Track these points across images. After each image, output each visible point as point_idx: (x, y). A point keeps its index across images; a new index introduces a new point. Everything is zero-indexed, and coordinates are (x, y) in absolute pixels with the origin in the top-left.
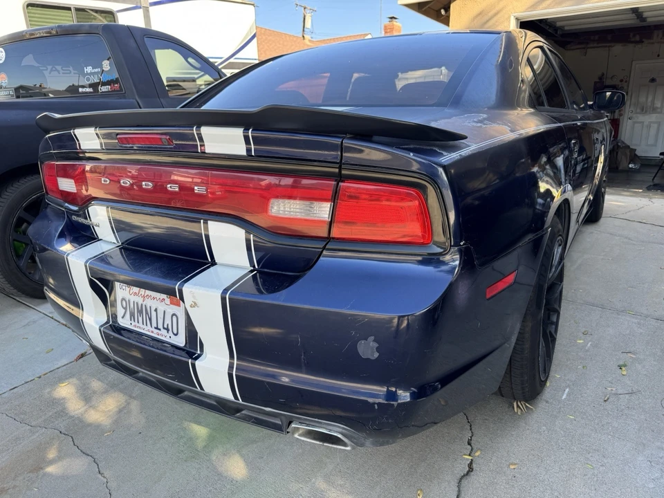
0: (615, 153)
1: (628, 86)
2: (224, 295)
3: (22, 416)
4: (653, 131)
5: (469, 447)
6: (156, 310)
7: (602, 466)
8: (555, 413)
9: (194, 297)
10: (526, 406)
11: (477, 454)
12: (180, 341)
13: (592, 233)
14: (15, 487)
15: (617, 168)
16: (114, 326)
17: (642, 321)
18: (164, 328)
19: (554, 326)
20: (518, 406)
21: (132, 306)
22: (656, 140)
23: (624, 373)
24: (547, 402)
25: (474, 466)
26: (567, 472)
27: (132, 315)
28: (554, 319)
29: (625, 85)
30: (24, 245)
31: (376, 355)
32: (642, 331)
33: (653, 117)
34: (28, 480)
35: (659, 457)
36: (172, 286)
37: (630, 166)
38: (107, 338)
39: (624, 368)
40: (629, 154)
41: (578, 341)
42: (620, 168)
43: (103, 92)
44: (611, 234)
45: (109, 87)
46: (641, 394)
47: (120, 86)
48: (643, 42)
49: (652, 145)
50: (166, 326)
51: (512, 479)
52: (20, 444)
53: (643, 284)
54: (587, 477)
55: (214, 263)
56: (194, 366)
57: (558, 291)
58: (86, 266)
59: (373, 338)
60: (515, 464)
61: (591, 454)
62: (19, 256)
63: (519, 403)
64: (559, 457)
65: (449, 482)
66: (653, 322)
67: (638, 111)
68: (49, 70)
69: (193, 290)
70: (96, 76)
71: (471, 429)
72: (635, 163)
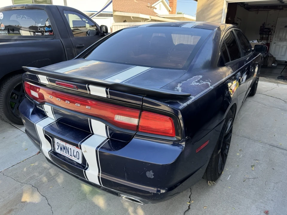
0: (267, 59)
1: (275, 28)
2: (97, 150)
3: (17, 178)
4: (284, 49)
5: (189, 199)
6: (70, 149)
7: (239, 209)
8: (224, 186)
9: (86, 149)
10: (213, 183)
11: (192, 202)
12: (80, 161)
13: (250, 101)
14: (16, 208)
15: (267, 66)
16: (54, 152)
17: (264, 146)
18: (74, 156)
19: (227, 150)
20: (210, 182)
21: (61, 146)
22: (285, 54)
23: (253, 169)
24: (221, 181)
25: (191, 207)
26: (225, 211)
27: (61, 149)
28: (227, 147)
29: (274, 28)
30: (14, 103)
31: (153, 177)
32: (263, 150)
33: (285, 43)
34: (21, 206)
35: (260, 206)
36: (77, 144)
37: (273, 65)
38: (51, 156)
39: (253, 167)
40: (272, 60)
41: (237, 154)
42: (268, 66)
43: (46, 35)
44: (258, 102)
45: (49, 33)
46: (258, 179)
47: (53, 33)
48: (283, 9)
49: (283, 56)
50: (74, 155)
51: (204, 213)
52: (17, 190)
53: (267, 128)
54: (232, 213)
55: (93, 134)
56: (85, 172)
57: (230, 137)
58: (43, 130)
59: (152, 171)
60: (206, 207)
61: (235, 204)
62: (13, 108)
63: (210, 181)
64: (223, 205)
65: (180, 213)
66: (268, 146)
67: (279, 40)
68: (21, 18)
69: (85, 146)
70: (43, 28)
71: (191, 191)
72: (275, 64)
